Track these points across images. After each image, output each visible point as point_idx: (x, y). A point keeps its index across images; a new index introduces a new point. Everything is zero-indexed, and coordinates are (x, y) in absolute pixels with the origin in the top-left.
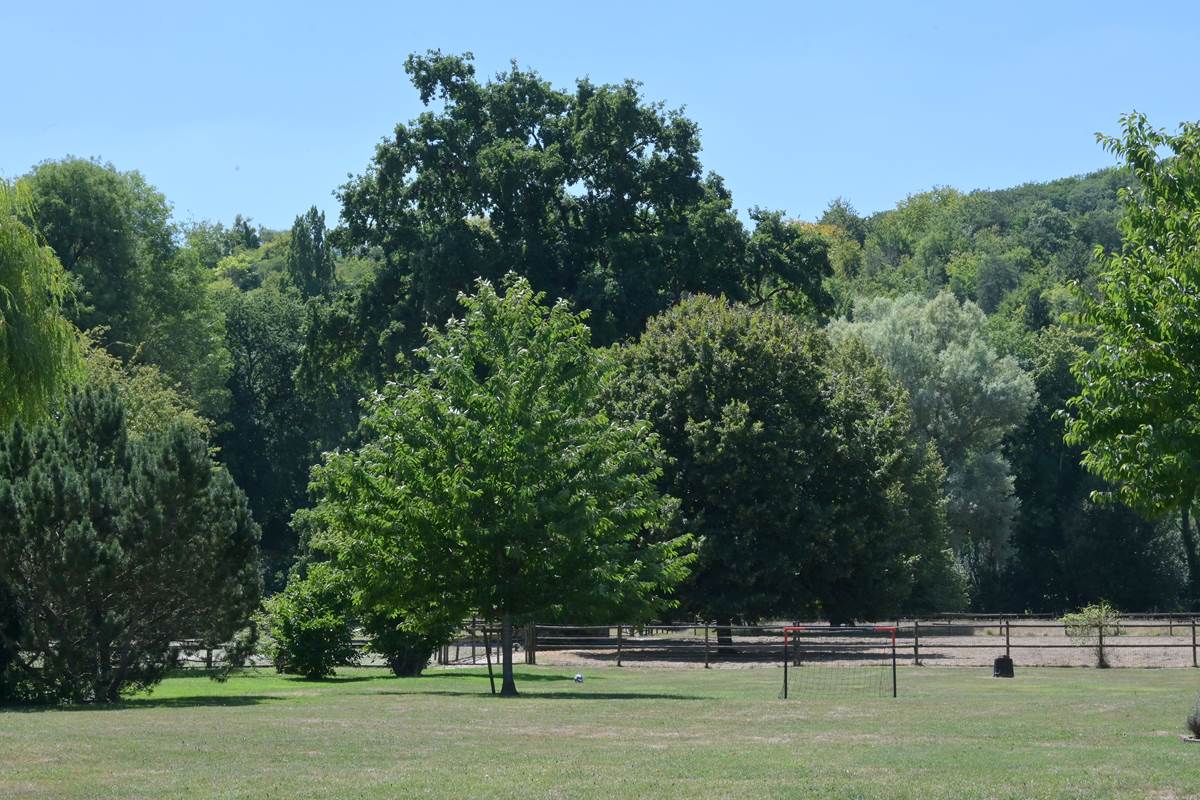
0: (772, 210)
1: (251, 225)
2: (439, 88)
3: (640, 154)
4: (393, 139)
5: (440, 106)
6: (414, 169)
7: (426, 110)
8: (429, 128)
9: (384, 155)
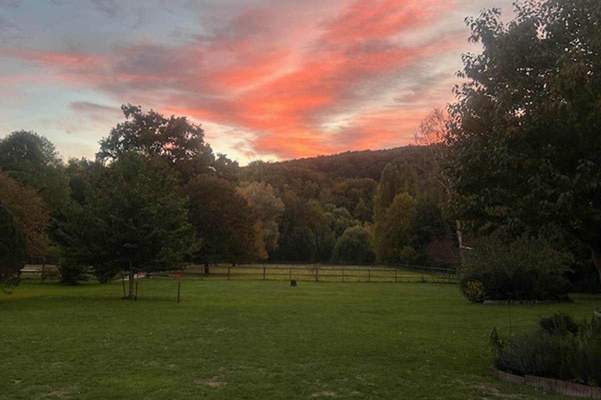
0: (224, 154)
1: (87, 159)
2: (131, 114)
3: (187, 137)
4: (116, 128)
5: (131, 119)
6: (122, 136)
7: (126, 120)
8: (127, 125)
9: (113, 132)
